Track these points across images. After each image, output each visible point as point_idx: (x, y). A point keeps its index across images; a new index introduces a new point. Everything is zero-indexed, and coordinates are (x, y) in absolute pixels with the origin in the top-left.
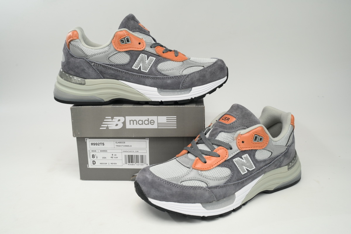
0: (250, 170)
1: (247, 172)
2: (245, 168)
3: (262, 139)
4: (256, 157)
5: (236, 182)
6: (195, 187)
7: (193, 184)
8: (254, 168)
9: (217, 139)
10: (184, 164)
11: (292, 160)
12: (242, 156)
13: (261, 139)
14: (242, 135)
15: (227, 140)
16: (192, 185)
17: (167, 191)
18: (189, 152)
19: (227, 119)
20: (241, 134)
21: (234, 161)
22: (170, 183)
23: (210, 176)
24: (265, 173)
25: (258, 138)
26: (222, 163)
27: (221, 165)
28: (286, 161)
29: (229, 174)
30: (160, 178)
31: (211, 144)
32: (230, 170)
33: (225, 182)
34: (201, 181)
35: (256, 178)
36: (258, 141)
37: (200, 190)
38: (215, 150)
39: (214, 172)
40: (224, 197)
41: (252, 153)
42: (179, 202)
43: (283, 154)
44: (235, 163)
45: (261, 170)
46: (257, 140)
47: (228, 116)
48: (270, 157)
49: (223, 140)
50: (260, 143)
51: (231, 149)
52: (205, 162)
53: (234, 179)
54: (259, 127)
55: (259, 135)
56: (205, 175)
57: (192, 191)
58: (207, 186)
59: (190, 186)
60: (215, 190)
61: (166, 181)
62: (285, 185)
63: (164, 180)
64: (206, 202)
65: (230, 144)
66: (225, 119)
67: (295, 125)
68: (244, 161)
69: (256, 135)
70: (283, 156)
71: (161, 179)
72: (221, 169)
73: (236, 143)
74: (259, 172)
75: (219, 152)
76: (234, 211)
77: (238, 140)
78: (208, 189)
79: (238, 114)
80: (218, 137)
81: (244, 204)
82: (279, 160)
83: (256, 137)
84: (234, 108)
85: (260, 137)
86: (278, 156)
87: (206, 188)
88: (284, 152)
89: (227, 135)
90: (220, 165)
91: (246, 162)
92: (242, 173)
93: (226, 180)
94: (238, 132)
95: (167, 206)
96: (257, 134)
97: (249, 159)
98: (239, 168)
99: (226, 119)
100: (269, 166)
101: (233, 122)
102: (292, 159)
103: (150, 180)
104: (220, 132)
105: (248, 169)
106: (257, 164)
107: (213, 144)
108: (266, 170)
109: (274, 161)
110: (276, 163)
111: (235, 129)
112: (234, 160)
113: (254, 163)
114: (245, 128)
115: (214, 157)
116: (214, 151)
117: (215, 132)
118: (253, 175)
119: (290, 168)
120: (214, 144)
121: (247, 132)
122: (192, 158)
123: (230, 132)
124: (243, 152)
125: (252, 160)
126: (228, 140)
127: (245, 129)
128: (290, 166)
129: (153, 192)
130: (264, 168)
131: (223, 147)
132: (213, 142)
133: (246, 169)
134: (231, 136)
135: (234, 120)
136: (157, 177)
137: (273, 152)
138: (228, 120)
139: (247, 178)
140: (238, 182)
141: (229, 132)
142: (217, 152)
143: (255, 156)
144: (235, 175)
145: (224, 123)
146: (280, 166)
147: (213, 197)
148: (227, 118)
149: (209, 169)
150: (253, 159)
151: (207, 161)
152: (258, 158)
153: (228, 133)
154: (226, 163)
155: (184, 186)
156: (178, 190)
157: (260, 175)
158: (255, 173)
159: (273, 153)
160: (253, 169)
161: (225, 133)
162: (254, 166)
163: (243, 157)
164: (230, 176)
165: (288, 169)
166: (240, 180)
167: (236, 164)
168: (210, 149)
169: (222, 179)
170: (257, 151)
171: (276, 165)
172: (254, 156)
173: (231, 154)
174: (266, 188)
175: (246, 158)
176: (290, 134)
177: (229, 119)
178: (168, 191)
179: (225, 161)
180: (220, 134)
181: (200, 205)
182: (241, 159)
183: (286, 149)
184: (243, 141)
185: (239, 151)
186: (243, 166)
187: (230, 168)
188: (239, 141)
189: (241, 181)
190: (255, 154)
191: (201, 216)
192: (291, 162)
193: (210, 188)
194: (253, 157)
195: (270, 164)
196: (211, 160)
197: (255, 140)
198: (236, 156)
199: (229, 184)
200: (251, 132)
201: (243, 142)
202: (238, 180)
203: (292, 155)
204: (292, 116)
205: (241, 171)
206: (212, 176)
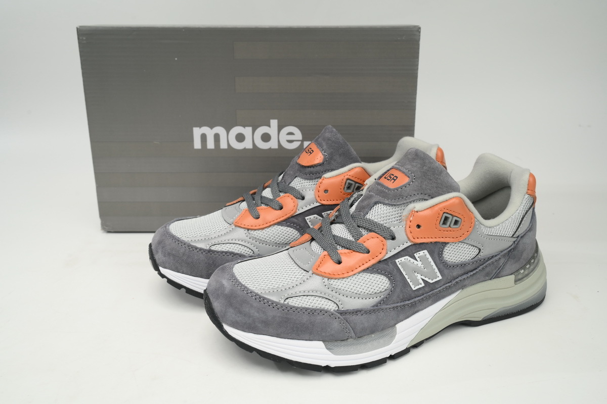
0: (431, 281)
1: (423, 285)
2: (419, 277)
3: (460, 223)
4: (445, 256)
5: (399, 304)
6: (313, 309)
7: (309, 303)
8: (440, 278)
9: (368, 217)
10: (299, 263)
11: (526, 265)
12: (415, 255)
13: (456, 222)
14: (417, 212)
15: (388, 221)
16: (307, 306)
17: (256, 314)
18: (313, 239)
19: (393, 179)
20: (416, 210)
21: (398, 264)
22: (264, 299)
23: (346, 289)
24: (463, 287)
25: (450, 220)
26: (373, 265)
27: (370, 270)
28: (511, 266)
29: (386, 288)
30: (246, 287)
31: (355, 225)
32: (387, 280)
33: (375, 303)
34: (327, 299)
35: (443, 297)
36: (450, 226)
37: (322, 317)
38: (361, 238)
39: (355, 282)
40: (372, 332)
41: (436, 249)
42: (278, 336)
43: (506, 253)
44: (399, 266)
45: (454, 282)
46: (448, 223)
47: (396, 173)
48: (476, 259)
49: (380, 220)
50: (454, 229)
51: (393, 238)
52: (340, 263)
53: (395, 298)
54: (453, 198)
55: (452, 215)
56: (336, 287)
57: (305, 318)
58: (337, 308)
59: (304, 308)
60: (353, 318)
61: (257, 294)
62: (508, 313)
63: (254, 293)
64: (332, 340)
65: (392, 228)
66: (389, 178)
67: (537, 195)
68: (419, 263)
69: (447, 213)
70: (504, 256)
71: (248, 289)
72: (371, 277)
73: (405, 227)
74: (449, 286)
75: (368, 244)
76: (392, 357)
77: (408, 222)
78: (339, 315)
79: (415, 169)
80: (371, 213)
81: (416, 346)
82: (495, 263)
83: (446, 219)
84: (409, 156)
85: (455, 218)
86: (492, 257)
87: (335, 313)
88: (508, 248)
89: (388, 211)
90: (368, 268)
91: (423, 266)
92: (413, 287)
93: (379, 299)
94: (411, 206)
95: (257, 342)
96: (449, 212)
97: (430, 259)
98: (406, 277)
99: (391, 177)
100: (474, 274)
101: (403, 186)
102: (524, 263)
103: (227, 291)
104: (376, 203)
105: (426, 279)
106: (446, 272)
107: (358, 226)
108: (466, 282)
109: (484, 265)
110: (488, 269)
111: (405, 199)
112: (397, 261)
113: (439, 269)
114: (426, 198)
115: (358, 253)
116: (358, 241)
117: (366, 203)
118: (435, 291)
119: (520, 280)
120: (361, 227)
121: (429, 207)
122: (317, 252)
123: (395, 205)
124: (418, 246)
125: (435, 262)
126: (391, 220)
127: (427, 200)
128: (520, 277)
129: (231, 314)
130: (460, 278)
131: (378, 234)
132: (360, 224)
133: (423, 279)
134: (397, 212)
135: (407, 180)
136: (242, 285)
137: (481, 248)
138: (395, 180)
139: (422, 297)
140: (402, 304)
141: (392, 205)
142: (364, 244)
143: (442, 254)
144: (398, 290)
145: (386, 185)
146: (497, 276)
147: (349, 330)
148: (393, 175)
149: (346, 275)
150: (438, 261)
151: (343, 259)
152: (449, 260)
153: (391, 207)
154: (382, 266)
155: (292, 307)
156: (278, 315)
157: (453, 292)
158: (441, 288)
159: (482, 251)
160: (438, 279)
161: (386, 206)
162: (438, 274)
163: (417, 255)
164: (387, 292)
165: (516, 281)
166: (408, 300)
167: (402, 270)
168: (353, 236)
169: (369, 296)
170: (448, 245)
171: (488, 274)
172: (440, 254)
173: (392, 248)
174: (464, 317)
175: (423, 259)
176: (524, 212)
177: (397, 177)
178: (258, 315)
179: (380, 262)
180: (375, 206)
181: (321, 344)
182: (412, 260)
183: (512, 243)
184: (420, 224)
185: (409, 244)
186: (416, 274)
187: (387, 277)
188: (411, 224)
189: (409, 302)
190: (442, 251)
191: (321, 366)
192: (523, 267)
193: (343, 313)
194: (437, 258)
195: (475, 272)
196: (350, 259)
197: (444, 223)
198: (402, 253)
199: (384, 307)
200: (436, 208)
201: (419, 226)
202: (403, 300)
203: (526, 255)
204: (532, 176)
205: (411, 284)
206: (349, 290)
